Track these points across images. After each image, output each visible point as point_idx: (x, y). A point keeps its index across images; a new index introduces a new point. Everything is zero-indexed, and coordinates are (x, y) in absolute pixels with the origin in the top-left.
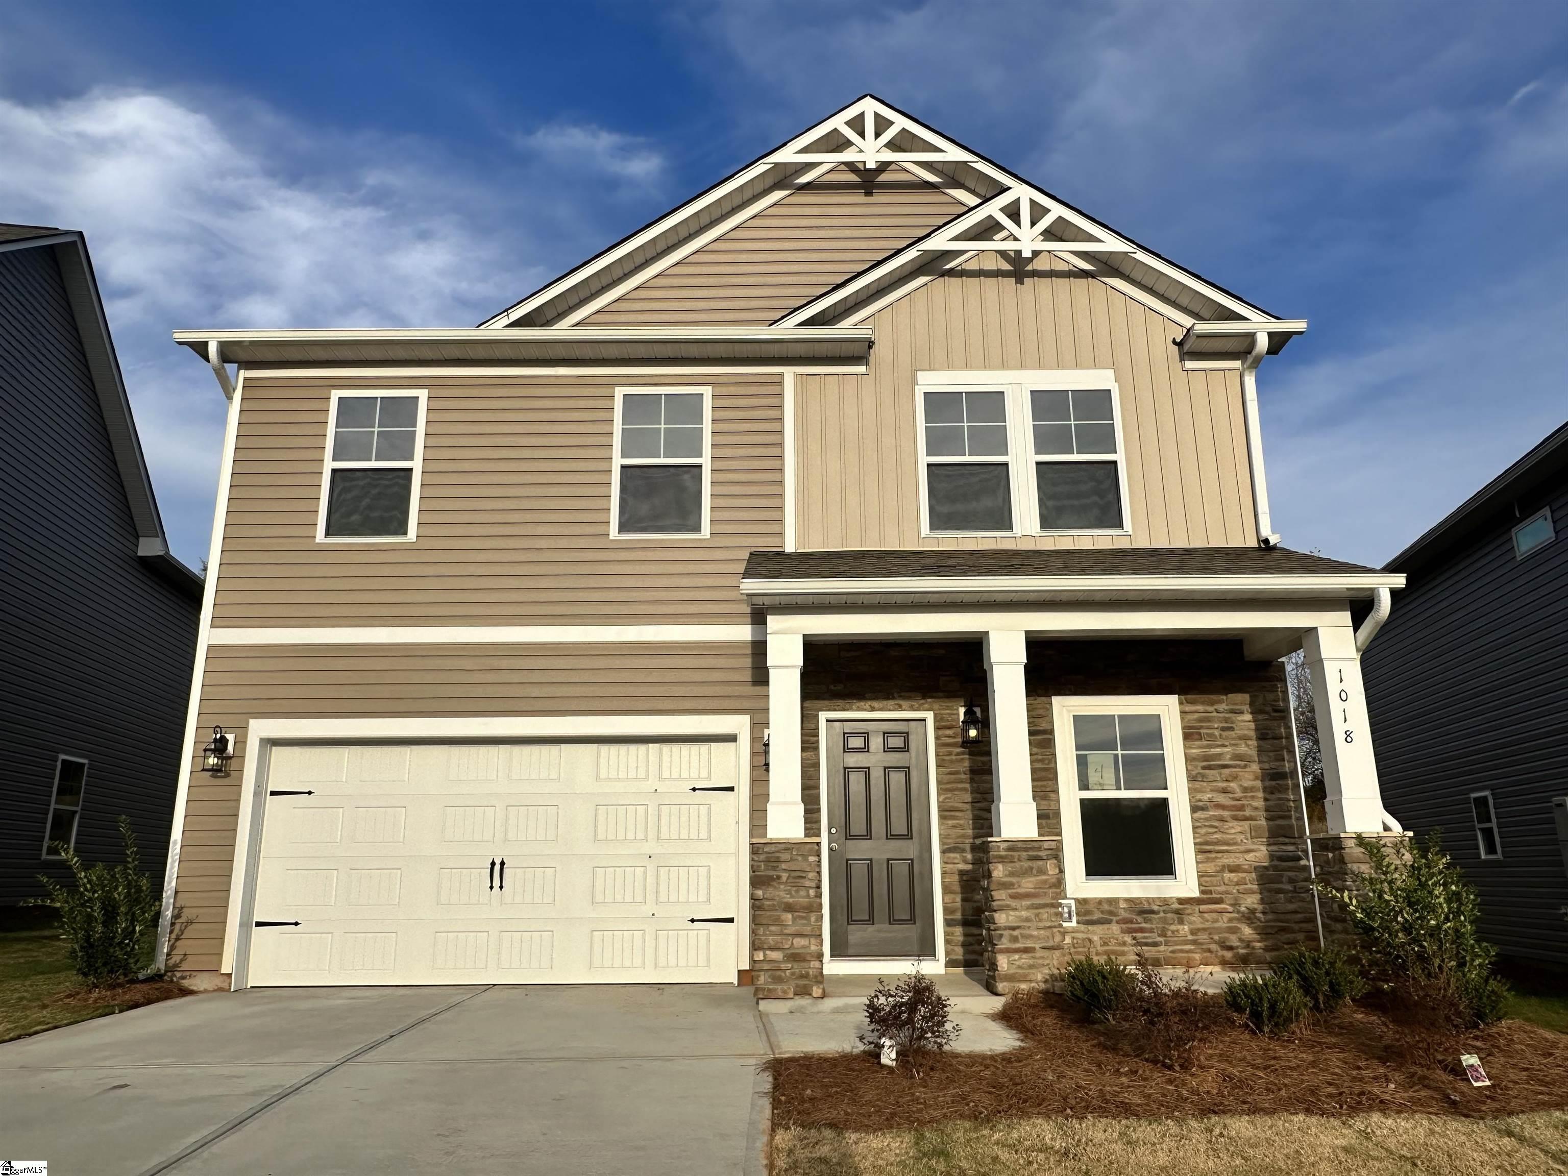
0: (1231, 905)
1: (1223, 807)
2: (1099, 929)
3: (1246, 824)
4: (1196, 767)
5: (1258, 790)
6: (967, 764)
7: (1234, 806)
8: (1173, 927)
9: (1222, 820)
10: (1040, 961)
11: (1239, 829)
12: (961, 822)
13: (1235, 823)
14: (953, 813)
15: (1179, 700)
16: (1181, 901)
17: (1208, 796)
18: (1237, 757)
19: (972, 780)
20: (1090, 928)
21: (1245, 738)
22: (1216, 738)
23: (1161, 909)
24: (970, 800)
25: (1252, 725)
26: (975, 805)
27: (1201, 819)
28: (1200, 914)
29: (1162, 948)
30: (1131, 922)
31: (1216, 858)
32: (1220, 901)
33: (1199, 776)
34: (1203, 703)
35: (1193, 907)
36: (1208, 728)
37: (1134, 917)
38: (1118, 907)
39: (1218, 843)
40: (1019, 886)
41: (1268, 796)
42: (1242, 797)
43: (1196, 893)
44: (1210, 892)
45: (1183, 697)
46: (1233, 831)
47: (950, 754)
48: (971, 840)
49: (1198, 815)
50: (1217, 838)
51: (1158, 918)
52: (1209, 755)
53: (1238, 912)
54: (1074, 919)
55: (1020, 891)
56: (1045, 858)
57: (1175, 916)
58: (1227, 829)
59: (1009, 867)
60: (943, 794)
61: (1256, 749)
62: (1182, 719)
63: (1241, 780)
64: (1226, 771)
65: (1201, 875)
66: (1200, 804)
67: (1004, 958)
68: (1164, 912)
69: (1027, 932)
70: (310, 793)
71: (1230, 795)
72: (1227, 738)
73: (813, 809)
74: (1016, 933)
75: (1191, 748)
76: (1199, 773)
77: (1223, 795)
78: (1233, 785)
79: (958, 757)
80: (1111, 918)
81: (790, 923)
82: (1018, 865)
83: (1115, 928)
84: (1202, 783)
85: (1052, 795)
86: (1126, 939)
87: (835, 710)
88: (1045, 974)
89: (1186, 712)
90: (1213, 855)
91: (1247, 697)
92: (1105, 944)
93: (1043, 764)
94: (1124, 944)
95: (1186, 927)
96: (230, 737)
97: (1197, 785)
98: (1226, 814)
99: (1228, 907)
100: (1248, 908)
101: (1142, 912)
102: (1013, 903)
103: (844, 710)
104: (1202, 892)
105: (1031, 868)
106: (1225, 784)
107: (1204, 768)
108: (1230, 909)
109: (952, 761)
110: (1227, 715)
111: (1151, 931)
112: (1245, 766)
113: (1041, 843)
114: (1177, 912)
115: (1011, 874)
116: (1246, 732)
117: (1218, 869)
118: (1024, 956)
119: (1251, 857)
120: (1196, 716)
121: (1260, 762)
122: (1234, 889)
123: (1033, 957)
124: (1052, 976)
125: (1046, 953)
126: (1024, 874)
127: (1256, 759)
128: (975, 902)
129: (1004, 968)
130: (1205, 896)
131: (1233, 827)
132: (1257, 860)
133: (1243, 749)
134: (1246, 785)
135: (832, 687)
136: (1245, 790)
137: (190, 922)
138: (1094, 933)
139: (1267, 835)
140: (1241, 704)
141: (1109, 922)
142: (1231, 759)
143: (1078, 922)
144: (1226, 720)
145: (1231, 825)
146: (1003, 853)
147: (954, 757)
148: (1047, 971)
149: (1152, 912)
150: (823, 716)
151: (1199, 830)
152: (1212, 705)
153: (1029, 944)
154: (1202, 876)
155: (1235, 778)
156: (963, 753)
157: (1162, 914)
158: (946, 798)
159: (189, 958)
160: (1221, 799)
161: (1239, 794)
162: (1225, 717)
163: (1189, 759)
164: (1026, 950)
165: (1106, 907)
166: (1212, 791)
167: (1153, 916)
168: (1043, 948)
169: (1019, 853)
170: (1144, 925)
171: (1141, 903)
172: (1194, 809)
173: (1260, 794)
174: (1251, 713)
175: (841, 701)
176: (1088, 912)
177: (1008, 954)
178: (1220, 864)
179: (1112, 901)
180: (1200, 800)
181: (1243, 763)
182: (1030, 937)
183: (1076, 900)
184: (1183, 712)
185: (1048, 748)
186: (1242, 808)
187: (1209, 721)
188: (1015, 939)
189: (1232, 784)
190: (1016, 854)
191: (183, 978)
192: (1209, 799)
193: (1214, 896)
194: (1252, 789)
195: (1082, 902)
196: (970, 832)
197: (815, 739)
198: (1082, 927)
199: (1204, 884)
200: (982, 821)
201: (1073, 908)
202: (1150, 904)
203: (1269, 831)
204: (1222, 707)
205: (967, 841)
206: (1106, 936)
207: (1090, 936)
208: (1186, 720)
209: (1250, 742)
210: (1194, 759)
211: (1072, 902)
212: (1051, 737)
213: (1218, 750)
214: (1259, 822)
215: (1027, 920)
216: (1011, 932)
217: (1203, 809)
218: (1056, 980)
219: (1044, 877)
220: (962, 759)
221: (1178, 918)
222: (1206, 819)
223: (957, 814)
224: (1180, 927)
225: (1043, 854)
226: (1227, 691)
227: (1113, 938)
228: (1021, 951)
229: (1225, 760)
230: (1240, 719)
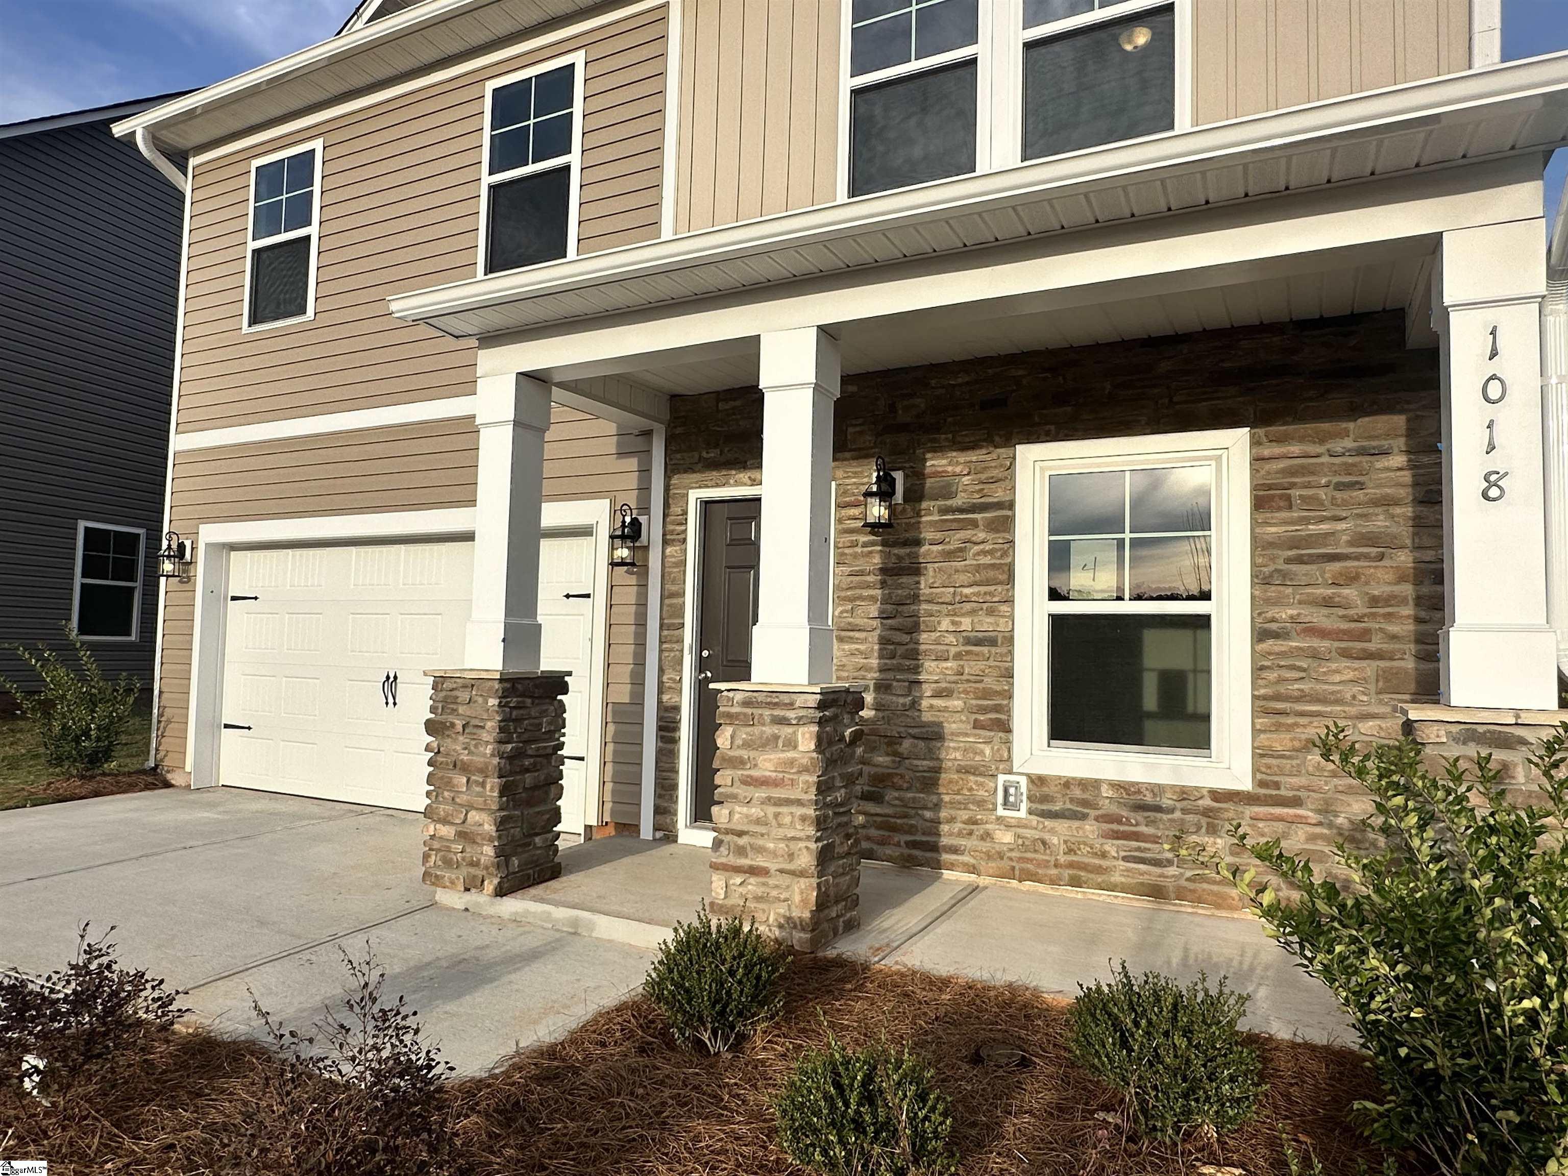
0: (1318, 811)
1: (1323, 634)
2: (1061, 826)
3: (1370, 668)
4: (1273, 559)
5: (1403, 601)
6: (877, 559)
7: (1344, 632)
8: (1194, 838)
9: (1315, 655)
10: (774, 893)
11: (1349, 675)
12: (862, 647)
13: (1346, 663)
14: (851, 634)
15: (1252, 436)
16: (1216, 795)
17: (1290, 612)
18: (1370, 539)
19: (883, 584)
20: (1048, 823)
21: (1387, 502)
22: (1323, 505)
23: (1179, 805)
24: (876, 614)
25: (1406, 477)
26: (885, 621)
27: (1270, 654)
28: (1252, 822)
29: (1172, 871)
30: (1118, 820)
31: (1296, 725)
32: (1296, 802)
33: (1276, 575)
34: (1302, 440)
35: (1240, 809)
36: (1308, 486)
37: (1124, 813)
38: (1099, 795)
39: (1301, 698)
40: (755, 765)
41: (1423, 614)
42: (1365, 615)
43: (1245, 784)
44: (1277, 786)
45: (1261, 431)
46: (1337, 678)
47: (854, 544)
48: (876, 675)
49: (1268, 645)
50: (1302, 690)
51: (1170, 820)
52: (1302, 538)
53: (1331, 825)
54: (1024, 807)
55: (755, 773)
56: (794, 722)
57: (1204, 821)
58: (1325, 673)
59: (743, 734)
60: (840, 605)
61: (1410, 523)
62: (1254, 471)
63: (1367, 583)
64: (1337, 566)
65: (1260, 754)
66: (1274, 626)
67: (720, 880)
68: (1184, 811)
69: (761, 842)
70: (256, 598)
71: (1341, 612)
72: (1345, 503)
73: (673, 624)
74: (743, 841)
75: (1266, 523)
76: (1276, 570)
77: (1325, 611)
78: (1349, 592)
79: (865, 549)
80: (1086, 811)
81: (464, 789)
82: (757, 730)
83: (1090, 829)
84: (1281, 588)
85: (1004, 608)
86: (1107, 848)
87: (707, 487)
88: (779, 914)
89: (1263, 459)
90: (1290, 720)
91: (1399, 421)
92: (1070, 851)
93: (993, 557)
94: (1104, 855)
95: (1219, 841)
96: (188, 544)
97: (1272, 592)
98: (1323, 645)
99: (1310, 814)
100: (1350, 821)
101: (1141, 807)
102: (741, 791)
103: (717, 486)
104: (1262, 784)
105: (776, 738)
106: (1330, 591)
107: (1288, 561)
108: (1313, 817)
109: (855, 556)
110: (1351, 460)
111: (1155, 840)
112: (1381, 557)
113: (794, 696)
114: (1207, 812)
115: (747, 745)
116: (1388, 491)
117: (1297, 744)
118: (752, 880)
119: (1371, 727)
120: (1282, 464)
121: (1417, 548)
122: (1326, 783)
123: (764, 884)
124: (789, 919)
125: (786, 880)
126: (764, 745)
127: (1408, 542)
128: (874, 765)
129: (717, 893)
130: (1263, 791)
131: (1337, 671)
132: (1383, 734)
133: (1380, 522)
134: (1376, 593)
135: (704, 454)
136: (1374, 601)
137: (169, 722)
138: (1052, 831)
139: (1412, 687)
140: (1388, 436)
141: (1084, 817)
142: (1351, 544)
143: (1030, 812)
144: (1348, 469)
145: (1334, 666)
146: (735, 710)
147: (859, 550)
148: (782, 910)
149: (1158, 809)
150: (695, 496)
151: (1265, 674)
152: (1322, 441)
153: (760, 861)
154: (1262, 756)
155: (1352, 579)
156: (873, 544)
157: (1177, 815)
158: (842, 612)
159: (170, 754)
160: (1319, 618)
161: (1361, 608)
162: (1345, 464)
163: (1258, 544)
164: (753, 871)
165: (1077, 793)
166: (1300, 603)
167: (1159, 815)
168: (781, 871)
169: (760, 711)
170: (1143, 829)
171: (1139, 792)
172: (1260, 635)
173: (1408, 611)
174: (1408, 452)
175: (714, 473)
176: (1045, 799)
177: (727, 874)
178: (1303, 737)
179: (1093, 785)
180: (1273, 620)
181: (1374, 551)
182: (760, 850)
183: (1028, 776)
184: (1256, 460)
185: (1004, 531)
186: (1365, 635)
187: (1313, 473)
188: (741, 851)
189: (1346, 591)
190: (757, 712)
191: (168, 772)
192: (1292, 617)
193: (1283, 792)
194: (1389, 600)
195: (1037, 781)
196: (874, 662)
197: (683, 528)
198: (1034, 819)
199: (1264, 770)
200: (891, 647)
201: (1024, 789)
202: (1155, 795)
203: (1418, 683)
204: (1338, 445)
205: (869, 676)
206: (1073, 840)
207: (1047, 836)
208: (1263, 472)
209: (1398, 510)
210: (1271, 545)
211: (1023, 781)
212: (1009, 513)
213: (1325, 527)
214: (1401, 664)
215: (758, 822)
216: (736, 838)
217: (1276, 635)
218: (795, 927)
219: (791, 754)
220: (871, 552)
221: (1208, 824)
222: (1282, 655)
223: (857, 635)
224: (1207, 840)
225: (791, 715)
226: (1354, 411)
227: (1085, 844)
228: (745, 872)
229: (1337, 545)
230: (1379, 465)
